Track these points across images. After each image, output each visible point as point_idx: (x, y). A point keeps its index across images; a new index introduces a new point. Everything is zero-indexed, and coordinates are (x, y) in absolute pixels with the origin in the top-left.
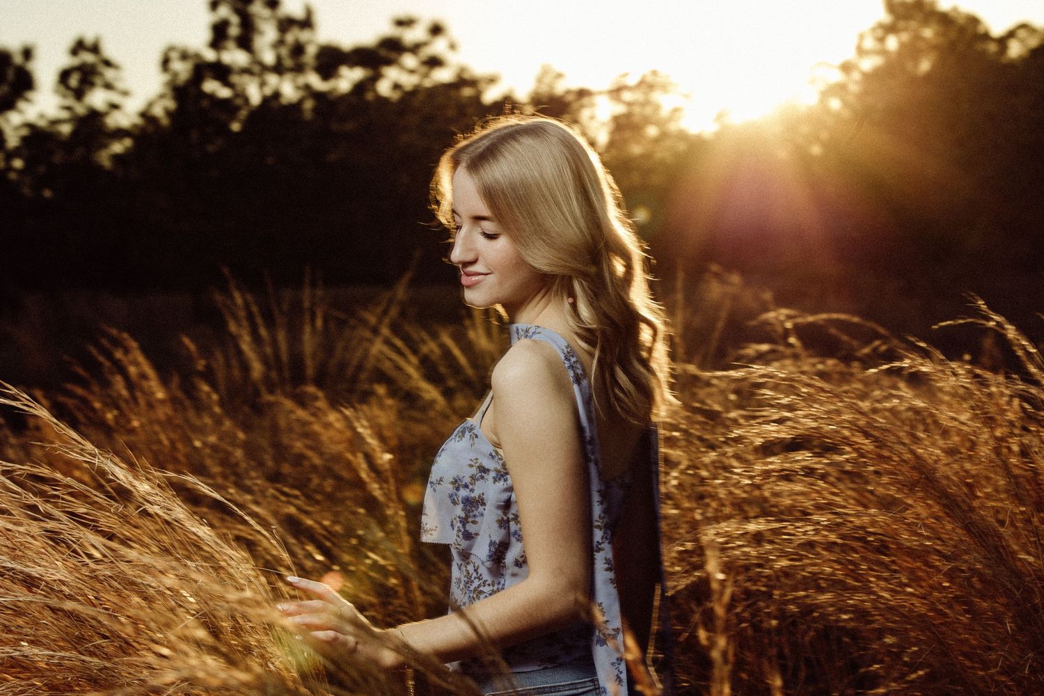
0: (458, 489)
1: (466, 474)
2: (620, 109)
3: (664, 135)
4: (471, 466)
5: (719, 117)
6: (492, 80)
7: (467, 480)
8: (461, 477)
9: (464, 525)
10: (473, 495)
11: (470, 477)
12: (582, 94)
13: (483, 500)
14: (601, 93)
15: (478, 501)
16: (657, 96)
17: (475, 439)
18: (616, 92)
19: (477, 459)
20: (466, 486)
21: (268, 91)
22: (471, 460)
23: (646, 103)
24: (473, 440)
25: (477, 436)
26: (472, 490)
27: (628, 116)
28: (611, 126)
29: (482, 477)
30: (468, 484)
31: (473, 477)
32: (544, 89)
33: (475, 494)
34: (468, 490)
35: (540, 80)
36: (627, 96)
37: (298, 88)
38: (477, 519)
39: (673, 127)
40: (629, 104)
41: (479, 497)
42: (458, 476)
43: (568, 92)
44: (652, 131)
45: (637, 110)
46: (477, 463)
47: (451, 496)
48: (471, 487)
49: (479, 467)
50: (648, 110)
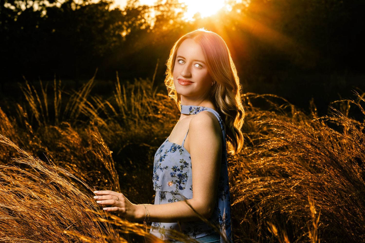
0: (175, 171)
1: (179, 165)
2: (159, 13)
3: (175, 23)
4: (181, 162)
5: (195, 16)
6: (111, 3)
7: (179, 167)
8: (176, 166)
9: (180, 184)
10: (182, 173)
11: (181, 166)
12: (145, 7)
13: (186, 175)
14: (151, 7)
15: (184, 176)
16: (172, 8)
17: (182, 151)
18: (157, 7)
19: (183, 159)
20: (179, 170)
21: (28, 7)
22: (181, 160)
23: (169, 11)
24: (181, 152)
25: (183, 150)
26: (182, 172)
27: (162, 16)
28: (155, 19)
29: (186, 166)
30: (180, 169)
31: (182, 167)
32: (130, 6)
33: (183, 173)
34: (180, 171)
35: (129, 3)
36: (161, 8)
37: (40, 6)
38: (184, 183)
39: (179, 20)
40: (162, 11)
41: (185, 174)
42: (175, 166)
43: (139, 7)
44: (171, 22)
45: (165, 13)
46: (183, 161)
47: (171, 174)
48: (181, 170)
49: (184, 163)
50: (169, 14)
